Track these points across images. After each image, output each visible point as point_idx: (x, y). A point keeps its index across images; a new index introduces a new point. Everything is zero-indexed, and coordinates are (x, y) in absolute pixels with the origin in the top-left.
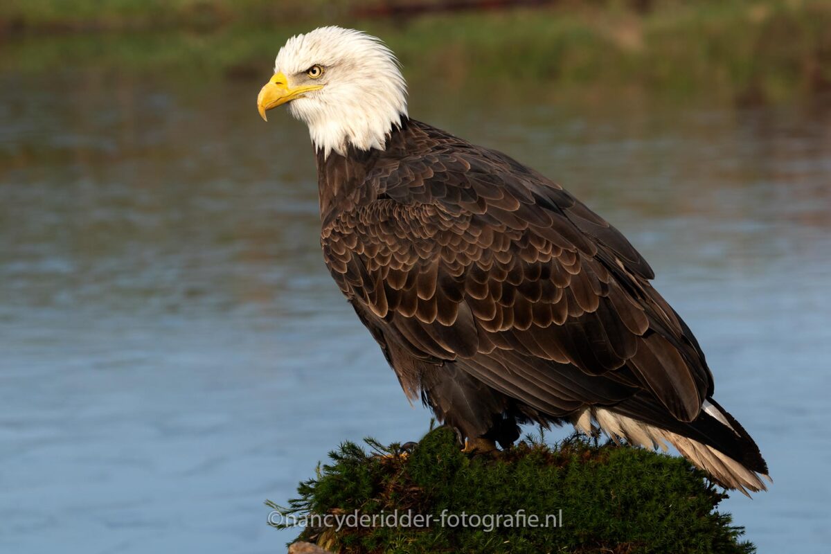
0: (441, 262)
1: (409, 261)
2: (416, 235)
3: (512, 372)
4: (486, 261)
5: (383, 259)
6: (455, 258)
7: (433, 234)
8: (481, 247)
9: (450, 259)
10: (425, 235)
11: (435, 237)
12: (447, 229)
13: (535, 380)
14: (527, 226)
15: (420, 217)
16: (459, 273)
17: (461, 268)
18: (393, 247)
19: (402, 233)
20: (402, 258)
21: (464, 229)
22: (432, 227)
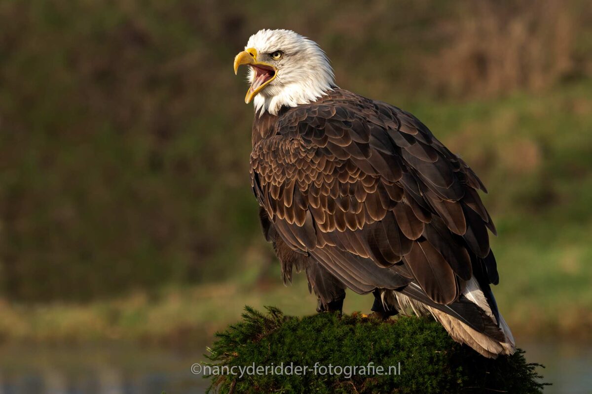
0: (297, 181)
1: (281, 179)
2: (287, 161)
3: (334, 261)
4: (319, 181)
5: (269, 177)
6: (303, 178)
7: (295, 160)
8: (318, 171)
9: (301, 179)
10: (291, 161)
11: (296, 162)
12: (302, 157)
13: (347, 268)
14: (349, 157)
15: (291, 148)
16: (304, 189)
17: (306, 185)
18: (275, 169)
19: (280, 159)
20: (278, 177)
21: (311, 158)
22: (295, 155)
